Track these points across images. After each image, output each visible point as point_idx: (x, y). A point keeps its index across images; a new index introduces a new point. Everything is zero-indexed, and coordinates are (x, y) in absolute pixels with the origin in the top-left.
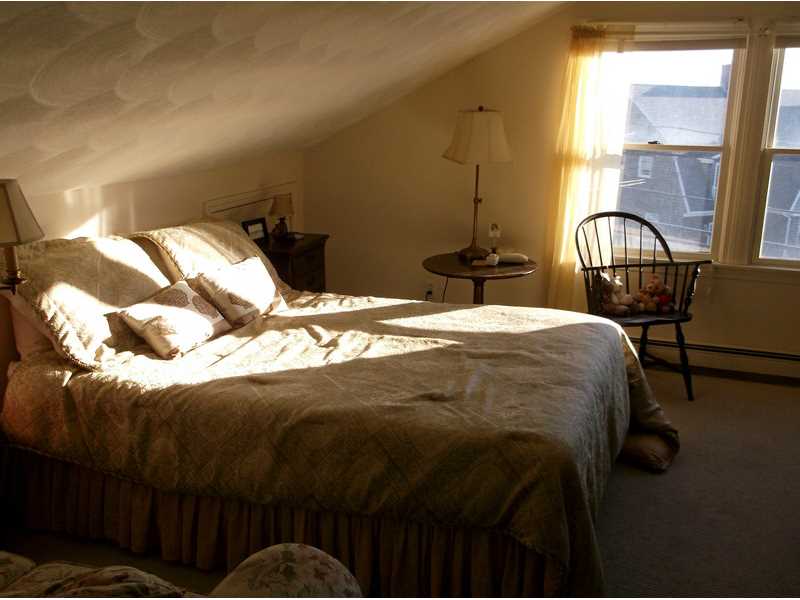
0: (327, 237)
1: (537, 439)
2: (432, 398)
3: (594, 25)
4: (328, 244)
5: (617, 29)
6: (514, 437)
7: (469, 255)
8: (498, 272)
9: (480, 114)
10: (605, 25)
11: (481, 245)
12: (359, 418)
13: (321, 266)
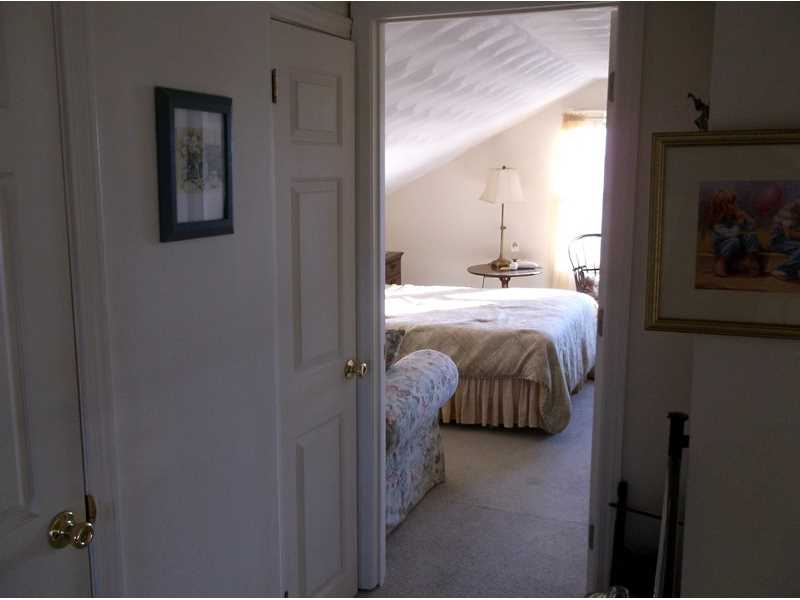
0: (402, 254)
1: (535, 332)
2: (480, 321)
3: (577, 113)
4: (403, 258)
5: (590, 115)
6: (524, 332)
7: (498, 264)
8: (517, 273)
9: (503, 171)
10: (584, 113)
11: (506, 257)
12: (443, 328)
13: (399, 273)
